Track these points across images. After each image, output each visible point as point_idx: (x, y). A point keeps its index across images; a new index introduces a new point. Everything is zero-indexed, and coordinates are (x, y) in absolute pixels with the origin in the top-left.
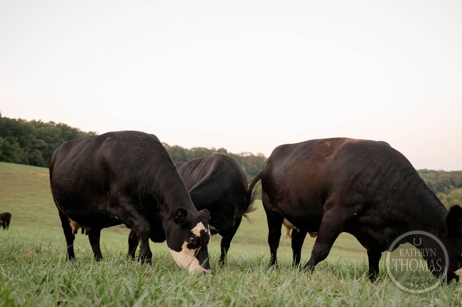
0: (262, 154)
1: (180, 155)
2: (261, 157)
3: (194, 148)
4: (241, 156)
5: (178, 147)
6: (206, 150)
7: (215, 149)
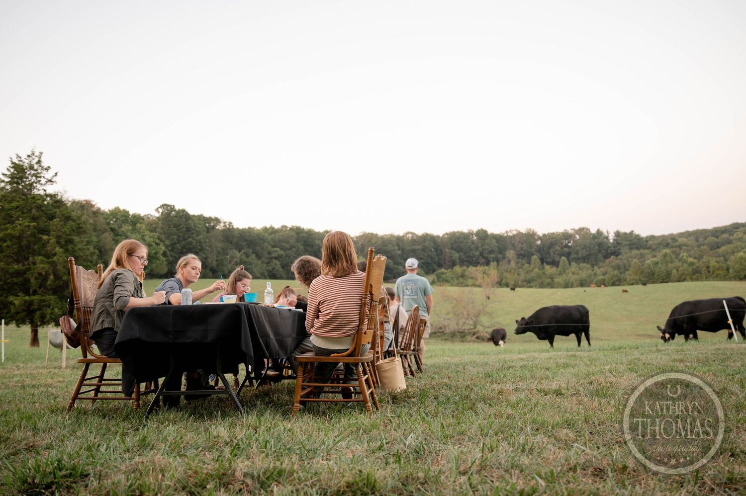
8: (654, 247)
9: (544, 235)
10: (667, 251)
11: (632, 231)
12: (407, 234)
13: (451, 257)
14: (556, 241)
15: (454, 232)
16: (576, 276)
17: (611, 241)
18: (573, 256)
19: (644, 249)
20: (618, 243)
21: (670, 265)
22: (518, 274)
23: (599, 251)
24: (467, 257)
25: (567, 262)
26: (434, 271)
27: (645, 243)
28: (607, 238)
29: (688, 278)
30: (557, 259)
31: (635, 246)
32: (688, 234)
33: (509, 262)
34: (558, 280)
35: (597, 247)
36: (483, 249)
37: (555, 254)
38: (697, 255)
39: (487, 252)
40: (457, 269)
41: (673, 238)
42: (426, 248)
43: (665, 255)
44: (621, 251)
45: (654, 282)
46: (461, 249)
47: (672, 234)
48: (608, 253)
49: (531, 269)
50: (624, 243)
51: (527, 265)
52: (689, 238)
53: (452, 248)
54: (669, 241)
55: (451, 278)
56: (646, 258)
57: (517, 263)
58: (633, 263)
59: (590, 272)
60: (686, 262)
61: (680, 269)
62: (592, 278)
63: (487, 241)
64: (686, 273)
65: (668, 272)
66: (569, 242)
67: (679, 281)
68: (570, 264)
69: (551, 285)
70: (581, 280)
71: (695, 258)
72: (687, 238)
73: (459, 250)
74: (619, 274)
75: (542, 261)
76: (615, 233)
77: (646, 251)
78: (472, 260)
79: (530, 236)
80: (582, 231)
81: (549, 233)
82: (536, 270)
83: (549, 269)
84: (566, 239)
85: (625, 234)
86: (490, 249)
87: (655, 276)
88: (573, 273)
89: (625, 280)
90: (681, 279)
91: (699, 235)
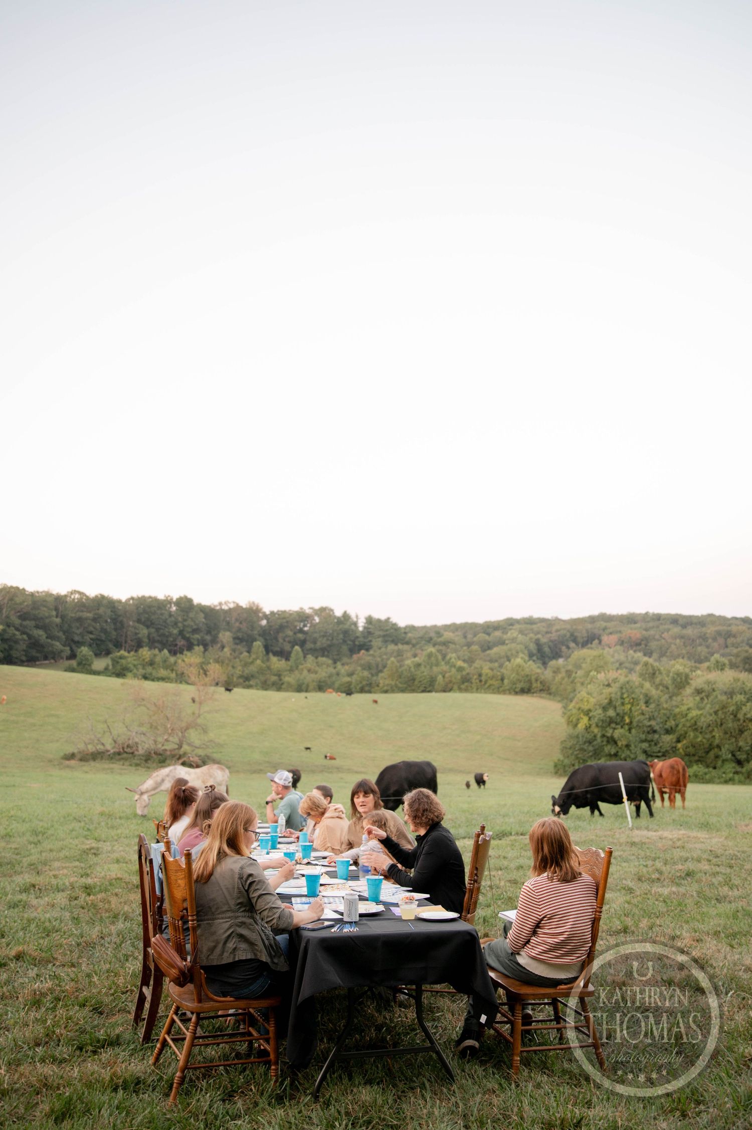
0: (256, 603)
1: (109, 612)
2: (254, 608)
3: (132, 598)
4: (218, 608)
5: (103, 597)
6: (156, 600)
7: (172, 599)
8: (414, 641)
9: (272, 613)
10: (431, 649)
11: (389, 618)
12: (72, 593)
13: (136, 634)
14: (287, 622)
15: (143, 597)
16: (313, 676)
17: (361, 629)
18: (309, 645)
19: (403, 644)
20: (370, 633)
21: (435, 669)
22: (233, 667)
23: (344, 641)
24: (159, 636)
25: (301, 654)
26: (108, 653)
27: (403, 635)
28: (355, 624)
29: (456, 687)
30: (287, 647)
31: (391, 639)
32: (454, 628)
33: (223, 647)
34: (288, 679)
35: (341, 636)
36: (184, 626)
37: (284, 641)
38: (466, 657)
39: (190, 630)
40: (144, 653)
41: (438, 631)
42: (100, 617)
43: (430, 656)
44: (372, 643)
45: (413, 691)
46: (152, 624)
47: (435, 626)
48: (355, 645)
49: (250, 660)
50: (378, 633)
51: (246, 654)
52: (456, 633)
53: (139, 621)
54: (433, 635)
55: (135, 666)
56: (405, 656)
57: (234, 650)
58: (389, 662)
59: (331, 670)
60: (454, 666)
61: (447, 675)
62: (334, 678)
63: (191, 615)
64: (454, 680)
65: (432, 678)
66: (305, 626)
67: (444, 691)
68: (305, 657)
69: (279, 686)
70: (320, 682)
71: (464, 661)
72: (453, 632)
73: (148, 624)
74: (370, 676)
75: (267, 649)
76: (366, 619)
77: (406, 647)
78: (167, 641)
79: (253, 612)
80: (324, 612)
81: (278, 611)
82: (258, 662)
83: (276, 663)
84: (301, 621)
85: (379, 621)
86: (195, 627)
87: (416, 682)
88: (309, 671)
89: (378, 686)
90: (446, 689)
91: (467, 630)
